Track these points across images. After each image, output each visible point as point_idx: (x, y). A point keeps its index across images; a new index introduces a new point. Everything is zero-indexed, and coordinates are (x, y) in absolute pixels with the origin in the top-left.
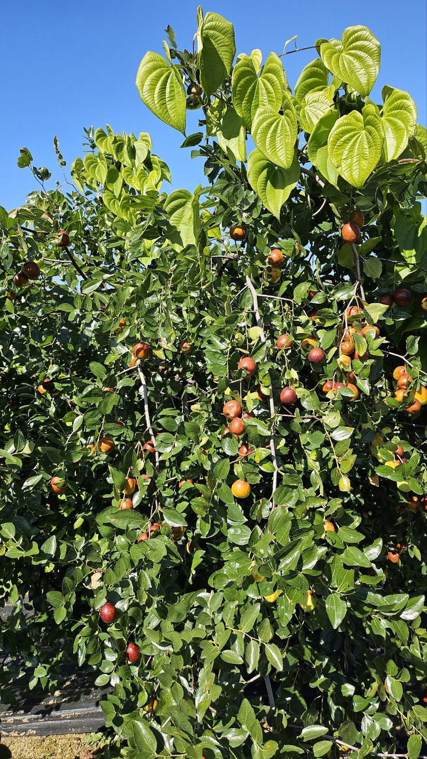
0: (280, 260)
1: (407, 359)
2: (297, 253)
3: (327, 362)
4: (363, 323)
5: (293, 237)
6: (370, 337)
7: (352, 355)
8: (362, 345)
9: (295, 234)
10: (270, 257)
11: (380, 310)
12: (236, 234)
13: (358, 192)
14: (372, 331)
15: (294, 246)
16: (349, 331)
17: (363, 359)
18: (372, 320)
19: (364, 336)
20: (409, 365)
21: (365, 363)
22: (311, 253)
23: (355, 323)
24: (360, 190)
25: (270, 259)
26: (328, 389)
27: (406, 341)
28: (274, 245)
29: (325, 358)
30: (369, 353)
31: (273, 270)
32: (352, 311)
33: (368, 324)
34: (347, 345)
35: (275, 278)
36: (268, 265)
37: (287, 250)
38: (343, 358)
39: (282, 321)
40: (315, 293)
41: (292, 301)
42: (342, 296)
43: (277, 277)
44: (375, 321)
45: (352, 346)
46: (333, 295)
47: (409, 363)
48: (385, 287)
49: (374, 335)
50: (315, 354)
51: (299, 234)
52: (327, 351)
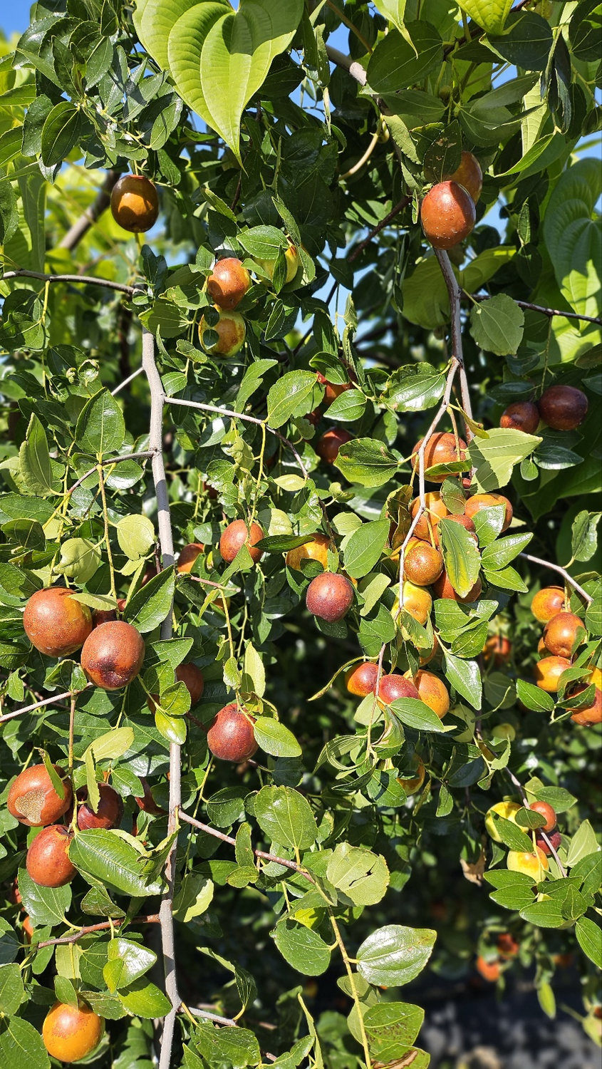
0: (240, 291)
1: (572, 575)
2: (291, 274)
3: (363, 613)
4: (466, 481)
5: (279, 223)
6: (487, 527)
7: (435, 587)
8: (466, 557)
9: (284, 213)
10: (212, 278)
11: (514, 450)
12: (126, 209)
13: (485, 43)
14: (494, 512)
15: (282, 251)
16: (428, 507)
17: (467, 604)
18: (493, 477)
19: (472, 528)
20: (577, 593)
21: (472, 615)
22: (331, 281)
23: (448, 486)
24: (494, 39)
25: (213, 285)
26: (361, 689)
27: (573, 528)
28: (226, 245)
29: (355, 601)
30: (486, 580)
31: (222, 317)
32: (439, 448)
33: (481, 490)
34: (423, 559)
35: (228, 342)
36: (204, 302)
37: (262, 264)
38: (409, 595)
39: (235, 481)
40: (340, 390)
41: (262, 423)
42: (412, 399)
43: (234, 341)
44: (503, 482)
45: (437, 561)
46: (387, 395)
47: (580, 588)
48: (520, 379)
49: (497, 525)
50: (325, 593)
51: (300, 219)
52: (363, 582)
